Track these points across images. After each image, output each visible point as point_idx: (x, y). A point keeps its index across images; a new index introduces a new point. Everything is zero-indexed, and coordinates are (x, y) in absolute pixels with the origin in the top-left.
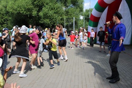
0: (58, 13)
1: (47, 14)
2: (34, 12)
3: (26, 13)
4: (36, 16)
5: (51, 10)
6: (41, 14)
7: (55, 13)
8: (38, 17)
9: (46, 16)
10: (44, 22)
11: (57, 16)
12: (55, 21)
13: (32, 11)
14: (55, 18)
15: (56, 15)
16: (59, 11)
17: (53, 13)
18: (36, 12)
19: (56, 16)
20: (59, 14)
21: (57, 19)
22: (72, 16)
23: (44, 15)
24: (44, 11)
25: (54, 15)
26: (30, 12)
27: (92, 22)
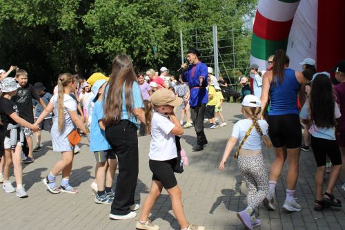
0: (152, 12)
1: (112, 19)
2: (64, 16)
3: (34, 22)
4: (74, 30)
5: (126, 5)
6: (91, 19)
7: (143, 14)
8: (81, 31)
9: (111, 27)
10: (104, 49)
11: (150, 26)
12: (145, 42)
13: (57, 12)
14: (144, 33)
15: (146, 19)
16: (156, 6)
17: (136, 13)
18: (72, 15)
19: (146, 24)
20: (158, 16)
21: (151, 36)
22: (209, 21)
23: (103, 23)
24: (101, 6)
25: (141, 20)
26: (49, 16)
27: (264, 41)
